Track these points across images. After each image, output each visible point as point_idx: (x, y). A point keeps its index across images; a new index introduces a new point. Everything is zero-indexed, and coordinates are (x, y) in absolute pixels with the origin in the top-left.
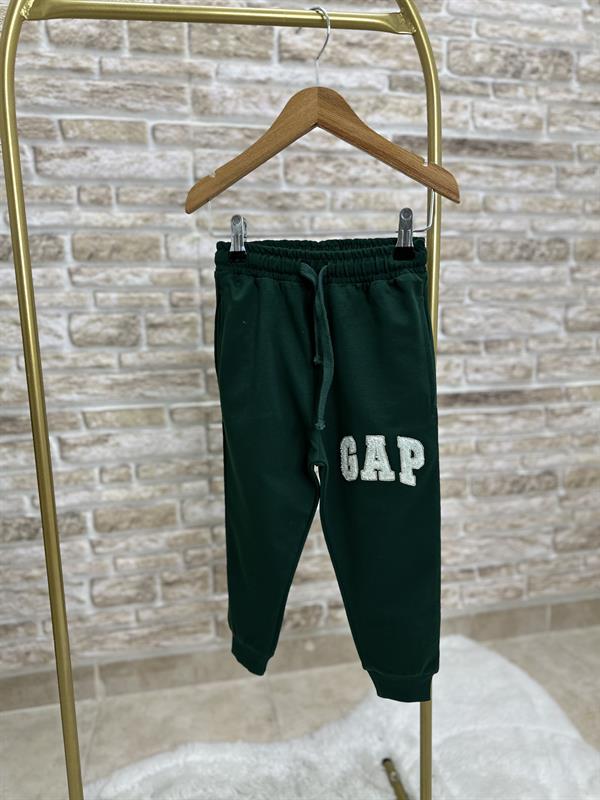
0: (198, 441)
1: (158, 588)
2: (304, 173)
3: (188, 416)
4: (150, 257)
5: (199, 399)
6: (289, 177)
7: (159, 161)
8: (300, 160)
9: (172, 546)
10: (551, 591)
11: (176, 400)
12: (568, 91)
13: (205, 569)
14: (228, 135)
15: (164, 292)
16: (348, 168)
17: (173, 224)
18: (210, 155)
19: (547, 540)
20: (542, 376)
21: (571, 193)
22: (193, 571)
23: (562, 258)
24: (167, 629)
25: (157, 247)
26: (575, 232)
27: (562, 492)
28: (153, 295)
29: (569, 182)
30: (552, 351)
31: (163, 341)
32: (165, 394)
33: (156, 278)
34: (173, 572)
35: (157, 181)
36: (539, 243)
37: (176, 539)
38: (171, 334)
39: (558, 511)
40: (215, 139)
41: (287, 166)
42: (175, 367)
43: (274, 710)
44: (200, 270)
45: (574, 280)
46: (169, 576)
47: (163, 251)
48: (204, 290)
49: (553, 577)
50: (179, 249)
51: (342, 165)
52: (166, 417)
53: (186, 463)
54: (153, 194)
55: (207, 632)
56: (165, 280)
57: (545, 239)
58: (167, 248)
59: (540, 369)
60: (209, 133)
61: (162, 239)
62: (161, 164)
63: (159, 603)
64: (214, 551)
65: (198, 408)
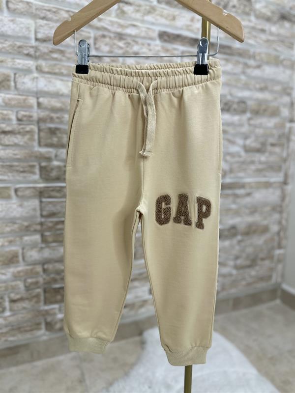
0: (34, 210)
1: (7, 304)
2: (106, 45)
3: (27, 192)
4: (3, 86)
5: (35, 182)
6: (97, 46)
7: (11, 23)
8: (104, 36)
9: (16, 277)
10: (233, 291)
11: (20, 182)
12: (250, 21)
13: (38, 290)
14: (58, 13)
15: (12, 111)
16: (133, 46)
17: (20, 66)
18: (46, 24)
19: (231, 263)
20: (232, 175)
21: (249, 77)
22: (30, 292)
23: (244, 112)
24: (13, 330)
25: (9, 80)
26: (250, 98)
27: (239, 237)
28: (5, 112)
29: (249, 71)
30: (238, 162)
31: (11, 143)
32: (11, 178)
33: (7, 101)
34: (17, 294)
35: (9, 36)
36: (233, 102)
37: (19, 272)
38: (17, 138)
39: (237, 248)
40: (50, 15)
41: (96, 39)
42: (18, 160)
43: (83, 374)
44: (38, 98)
45: (250, 125)
46: (14, 296)
47: (12, 84)
48: (39, 111)
49: (234, 283)
50: (23, 83)
51: (129, 44)
52: (12, 193)
53: (26, 224)
54: (7, 44)
55: (39, 329)
56: (13, 103)
57: (236, 100)
58: (15, 82)
59: (231, 171)
60: (45, 10)
61: (12, 75)
62: (12, 26)
63: (7, 313)
64: (44, 279)
65: (34, 188)
